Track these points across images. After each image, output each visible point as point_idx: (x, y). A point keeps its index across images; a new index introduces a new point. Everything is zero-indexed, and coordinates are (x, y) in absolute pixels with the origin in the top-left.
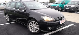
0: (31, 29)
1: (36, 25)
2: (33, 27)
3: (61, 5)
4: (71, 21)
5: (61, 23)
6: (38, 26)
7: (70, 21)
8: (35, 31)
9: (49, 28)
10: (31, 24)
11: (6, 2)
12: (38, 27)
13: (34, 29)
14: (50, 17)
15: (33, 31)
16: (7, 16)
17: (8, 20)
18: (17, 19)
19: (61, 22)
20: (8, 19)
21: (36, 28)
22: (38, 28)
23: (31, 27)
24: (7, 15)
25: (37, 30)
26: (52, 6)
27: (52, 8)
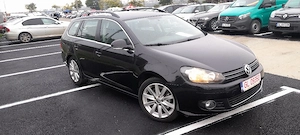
0: (151, 106)
1: (165, 95)
2: (157, 102)
3: (261, 13)
4: (290, 76)
5: (244, 88)
6: (171, 97)
7: (285, 76)
8: (163, 112)
9: (207, 105)
10: (149, 93)
11: (54, 7)
12: (171, 102)
13: (160, 107)
14: (208, 70)
15: (156, 115)
16: (73, 64)
17: (76, 76)
18: (102, 74)
19: (247, 85)
20: (76, 74)
21: (165, 103)
22: (173, 106)
23: (149, 100)
24: (72, 61)
25: (169, 109)
26: (223, 17)
27: (224, 25)
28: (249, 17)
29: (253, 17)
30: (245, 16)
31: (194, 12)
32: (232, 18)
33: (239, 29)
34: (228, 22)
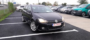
2: (33, 27)
3: (86, 10)
20: (23, 19)
21: (35, 27)
26: (74, 10)
27: (74, 13)
28: (81, 11)
29: (83, 11)
30: (80, 10)
31: (67, 8)
32: (76, 11)
33: (78, 14)
34: (75, 12)
